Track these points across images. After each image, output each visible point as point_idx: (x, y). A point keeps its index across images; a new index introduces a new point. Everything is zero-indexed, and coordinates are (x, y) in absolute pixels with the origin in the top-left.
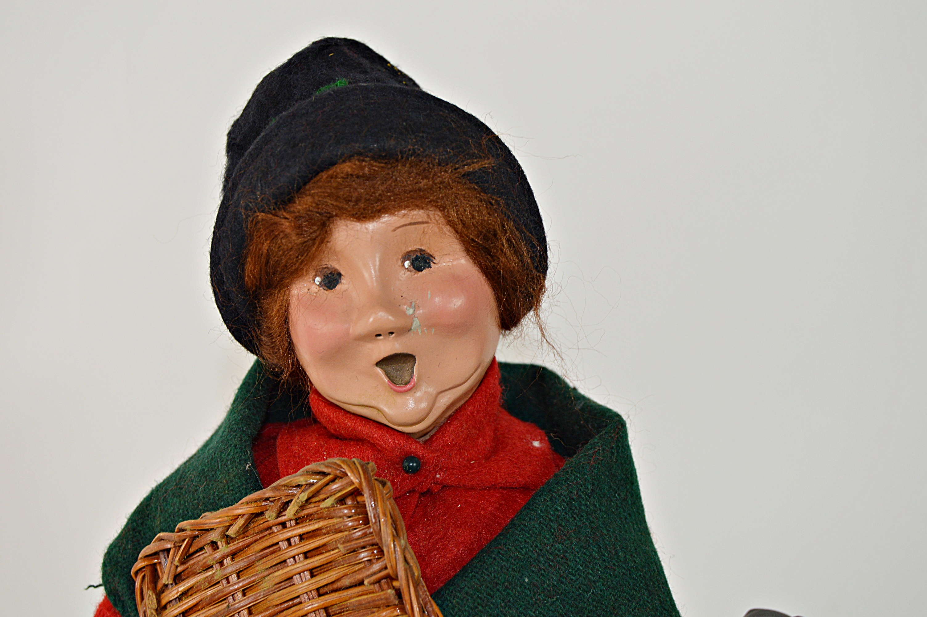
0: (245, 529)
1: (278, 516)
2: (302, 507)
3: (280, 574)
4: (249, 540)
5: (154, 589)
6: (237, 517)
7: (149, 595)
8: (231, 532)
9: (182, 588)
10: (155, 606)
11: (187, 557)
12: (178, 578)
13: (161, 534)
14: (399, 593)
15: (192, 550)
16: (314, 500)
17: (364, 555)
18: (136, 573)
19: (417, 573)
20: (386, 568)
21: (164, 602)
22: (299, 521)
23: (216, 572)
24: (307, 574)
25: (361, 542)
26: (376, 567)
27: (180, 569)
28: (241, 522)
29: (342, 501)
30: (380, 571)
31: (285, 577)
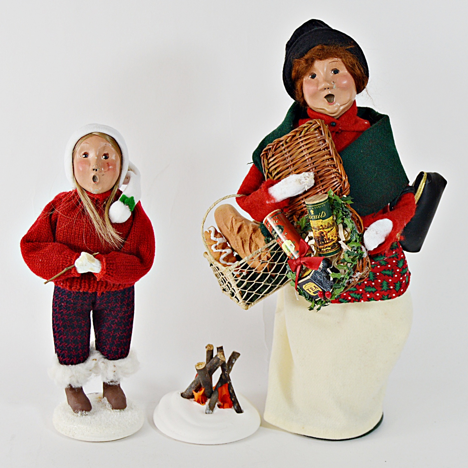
0: (291, 139)
1: (300, 135)
2: (306, 133)
3: (300, 150)
4: (292, 143)
5: (267, 159)
6: (289, 137)
7: (265, 160)
8: (287, 141)
9: (274, 158)
10: (267, 163)
11: (275, 150)
12: (273, 156)
13: (269, 144)
14: (329, 151)
15: (277, 147)
16: (309, 130)
17: (321, 143)
18: (262, 156)
19: (334, 146)
20: (326, 145)
21: (269, 162)
22: (304, 136)
23: (284, 152)
24: (307, 149)
25: (320, 139)
26: (324, 145)
27: (274, 153)
28: (290, 138)
29: (315, 130)
30: (325, 146)
31: (301, 151)
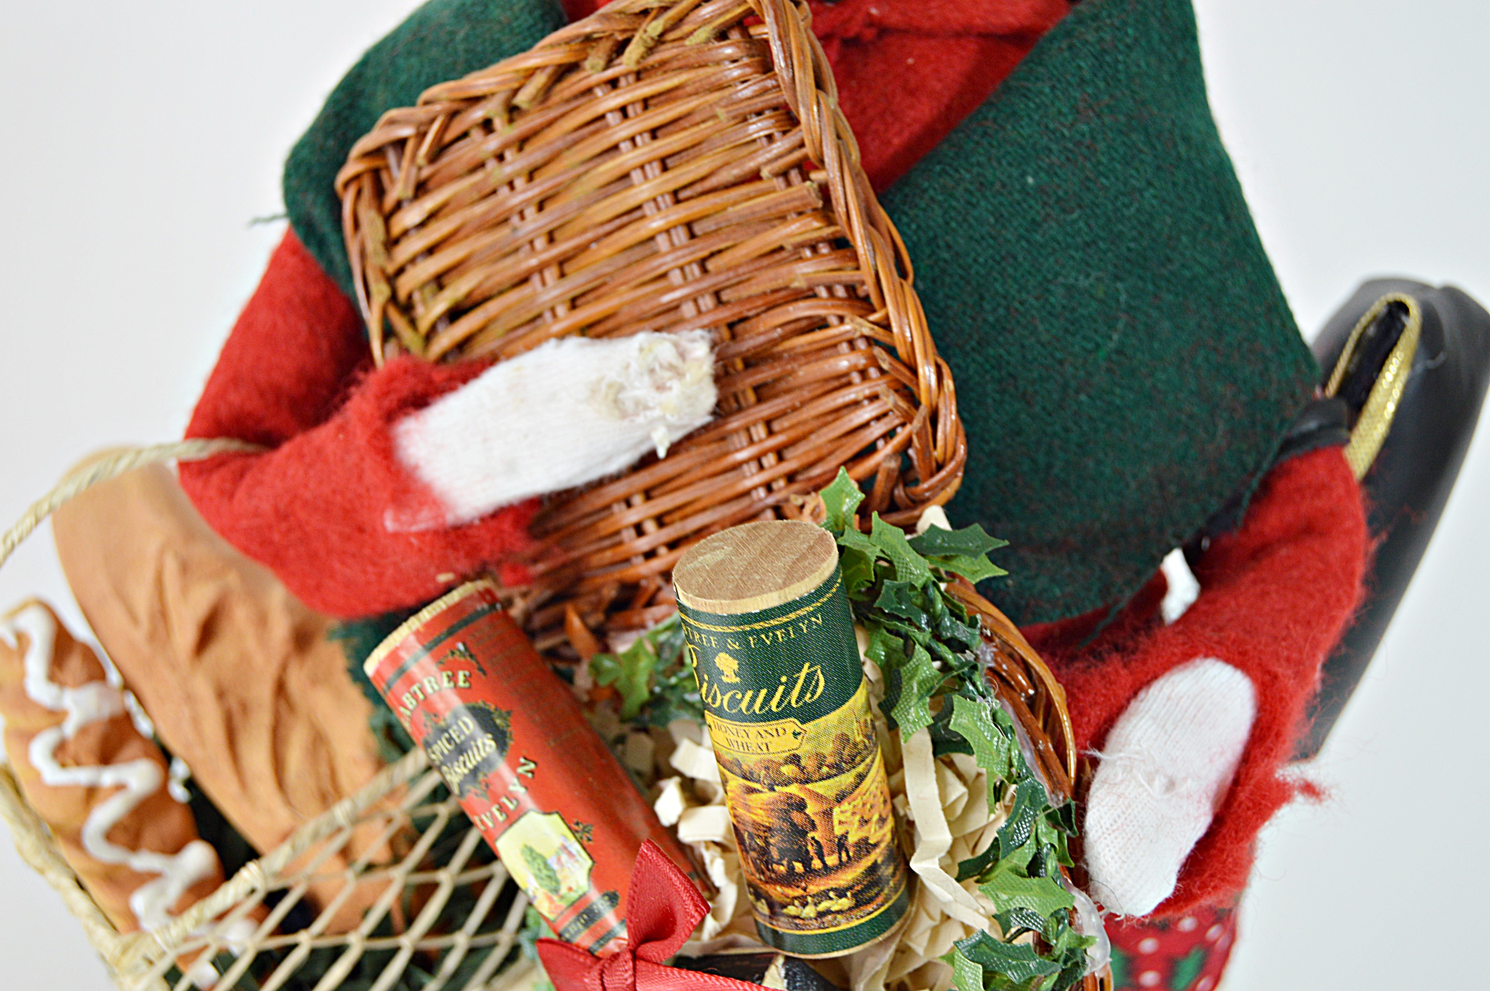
0: (547, 92)
1: (609, 64)
2: (650, 51)
3: (610, 167)
4: (552, 114)
5: (380, 207)
6: (531, 73)
7: (370, 219)
8: (521, 99)
9: (429, 204)
10: (380, 235)
11: (439, 151)
12: (421, 189)
13: (393, 113)
14: (824, 191)
15: (449, 136)
16: (671, 36)
17: (758, 128)
18: (346, 185)
19: (855, 155)
20: (802, 145)
21: (396, 230)
22: (639, 75)
23: (496, 172)
24: (656, 166)
25: (759, 103)
26: (781, 145)
27: (426, 172)
28: (540, 80)
29: (722, 35)
30: (791, 151)
31: (617, 173)
